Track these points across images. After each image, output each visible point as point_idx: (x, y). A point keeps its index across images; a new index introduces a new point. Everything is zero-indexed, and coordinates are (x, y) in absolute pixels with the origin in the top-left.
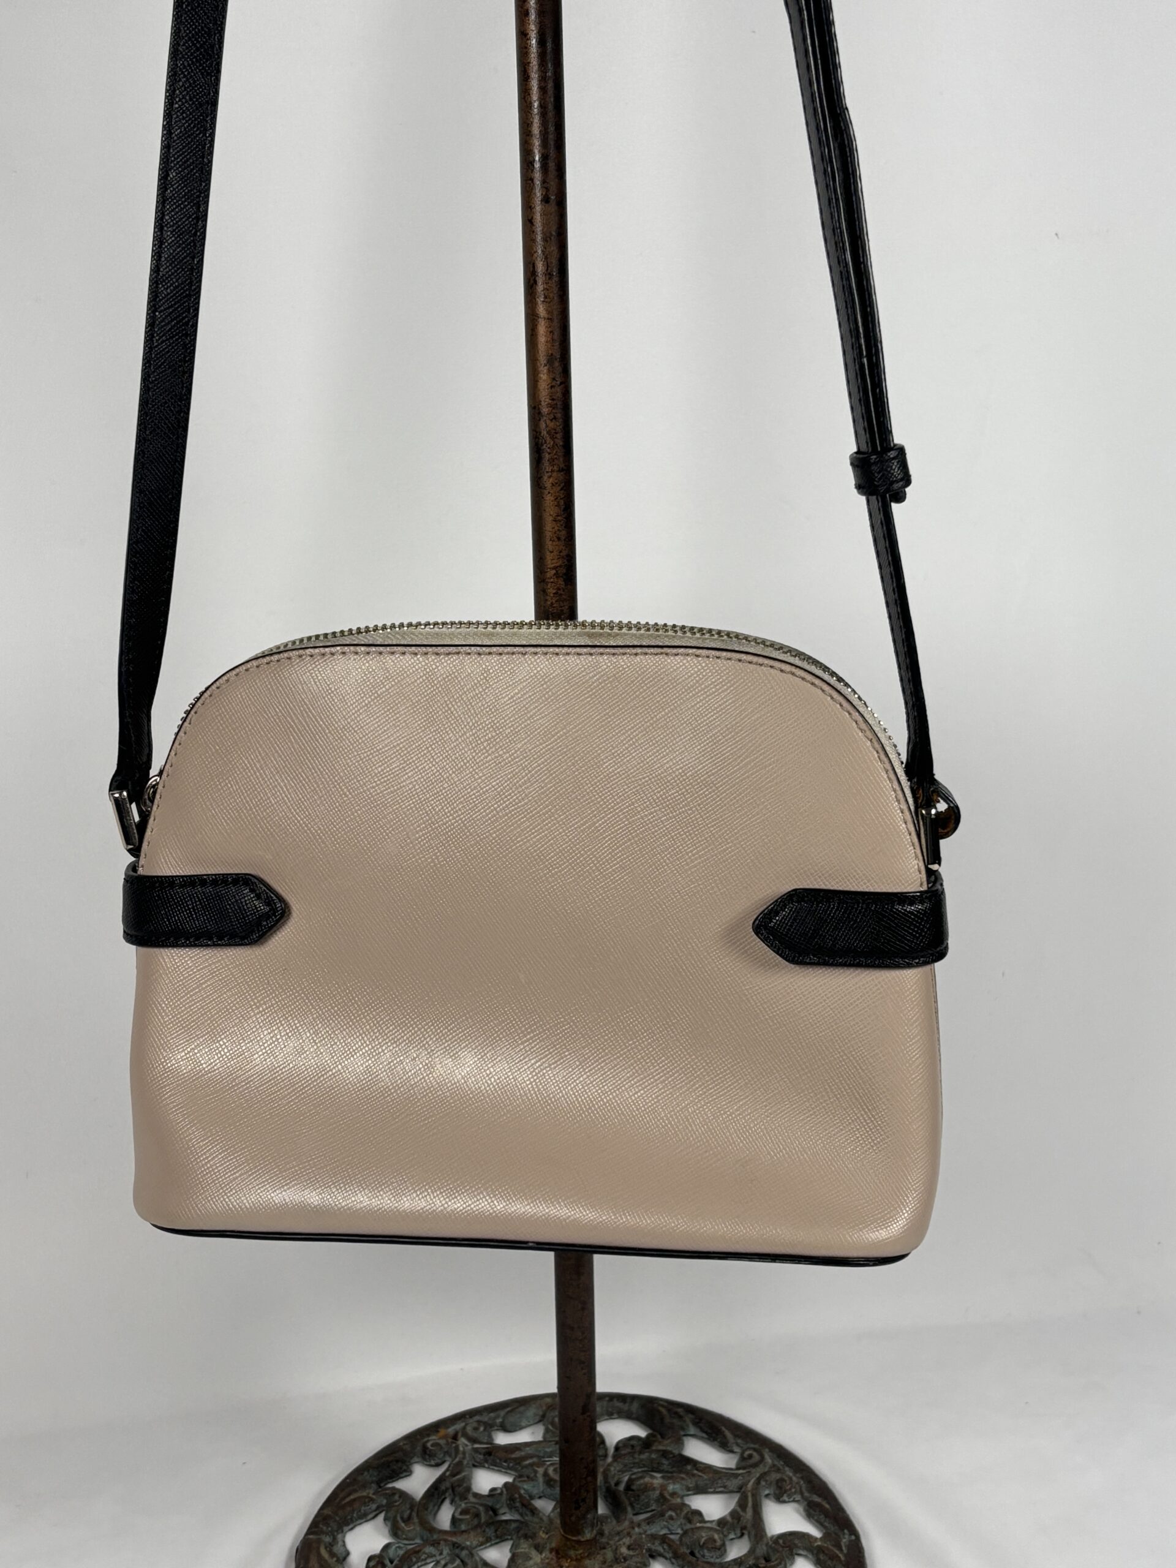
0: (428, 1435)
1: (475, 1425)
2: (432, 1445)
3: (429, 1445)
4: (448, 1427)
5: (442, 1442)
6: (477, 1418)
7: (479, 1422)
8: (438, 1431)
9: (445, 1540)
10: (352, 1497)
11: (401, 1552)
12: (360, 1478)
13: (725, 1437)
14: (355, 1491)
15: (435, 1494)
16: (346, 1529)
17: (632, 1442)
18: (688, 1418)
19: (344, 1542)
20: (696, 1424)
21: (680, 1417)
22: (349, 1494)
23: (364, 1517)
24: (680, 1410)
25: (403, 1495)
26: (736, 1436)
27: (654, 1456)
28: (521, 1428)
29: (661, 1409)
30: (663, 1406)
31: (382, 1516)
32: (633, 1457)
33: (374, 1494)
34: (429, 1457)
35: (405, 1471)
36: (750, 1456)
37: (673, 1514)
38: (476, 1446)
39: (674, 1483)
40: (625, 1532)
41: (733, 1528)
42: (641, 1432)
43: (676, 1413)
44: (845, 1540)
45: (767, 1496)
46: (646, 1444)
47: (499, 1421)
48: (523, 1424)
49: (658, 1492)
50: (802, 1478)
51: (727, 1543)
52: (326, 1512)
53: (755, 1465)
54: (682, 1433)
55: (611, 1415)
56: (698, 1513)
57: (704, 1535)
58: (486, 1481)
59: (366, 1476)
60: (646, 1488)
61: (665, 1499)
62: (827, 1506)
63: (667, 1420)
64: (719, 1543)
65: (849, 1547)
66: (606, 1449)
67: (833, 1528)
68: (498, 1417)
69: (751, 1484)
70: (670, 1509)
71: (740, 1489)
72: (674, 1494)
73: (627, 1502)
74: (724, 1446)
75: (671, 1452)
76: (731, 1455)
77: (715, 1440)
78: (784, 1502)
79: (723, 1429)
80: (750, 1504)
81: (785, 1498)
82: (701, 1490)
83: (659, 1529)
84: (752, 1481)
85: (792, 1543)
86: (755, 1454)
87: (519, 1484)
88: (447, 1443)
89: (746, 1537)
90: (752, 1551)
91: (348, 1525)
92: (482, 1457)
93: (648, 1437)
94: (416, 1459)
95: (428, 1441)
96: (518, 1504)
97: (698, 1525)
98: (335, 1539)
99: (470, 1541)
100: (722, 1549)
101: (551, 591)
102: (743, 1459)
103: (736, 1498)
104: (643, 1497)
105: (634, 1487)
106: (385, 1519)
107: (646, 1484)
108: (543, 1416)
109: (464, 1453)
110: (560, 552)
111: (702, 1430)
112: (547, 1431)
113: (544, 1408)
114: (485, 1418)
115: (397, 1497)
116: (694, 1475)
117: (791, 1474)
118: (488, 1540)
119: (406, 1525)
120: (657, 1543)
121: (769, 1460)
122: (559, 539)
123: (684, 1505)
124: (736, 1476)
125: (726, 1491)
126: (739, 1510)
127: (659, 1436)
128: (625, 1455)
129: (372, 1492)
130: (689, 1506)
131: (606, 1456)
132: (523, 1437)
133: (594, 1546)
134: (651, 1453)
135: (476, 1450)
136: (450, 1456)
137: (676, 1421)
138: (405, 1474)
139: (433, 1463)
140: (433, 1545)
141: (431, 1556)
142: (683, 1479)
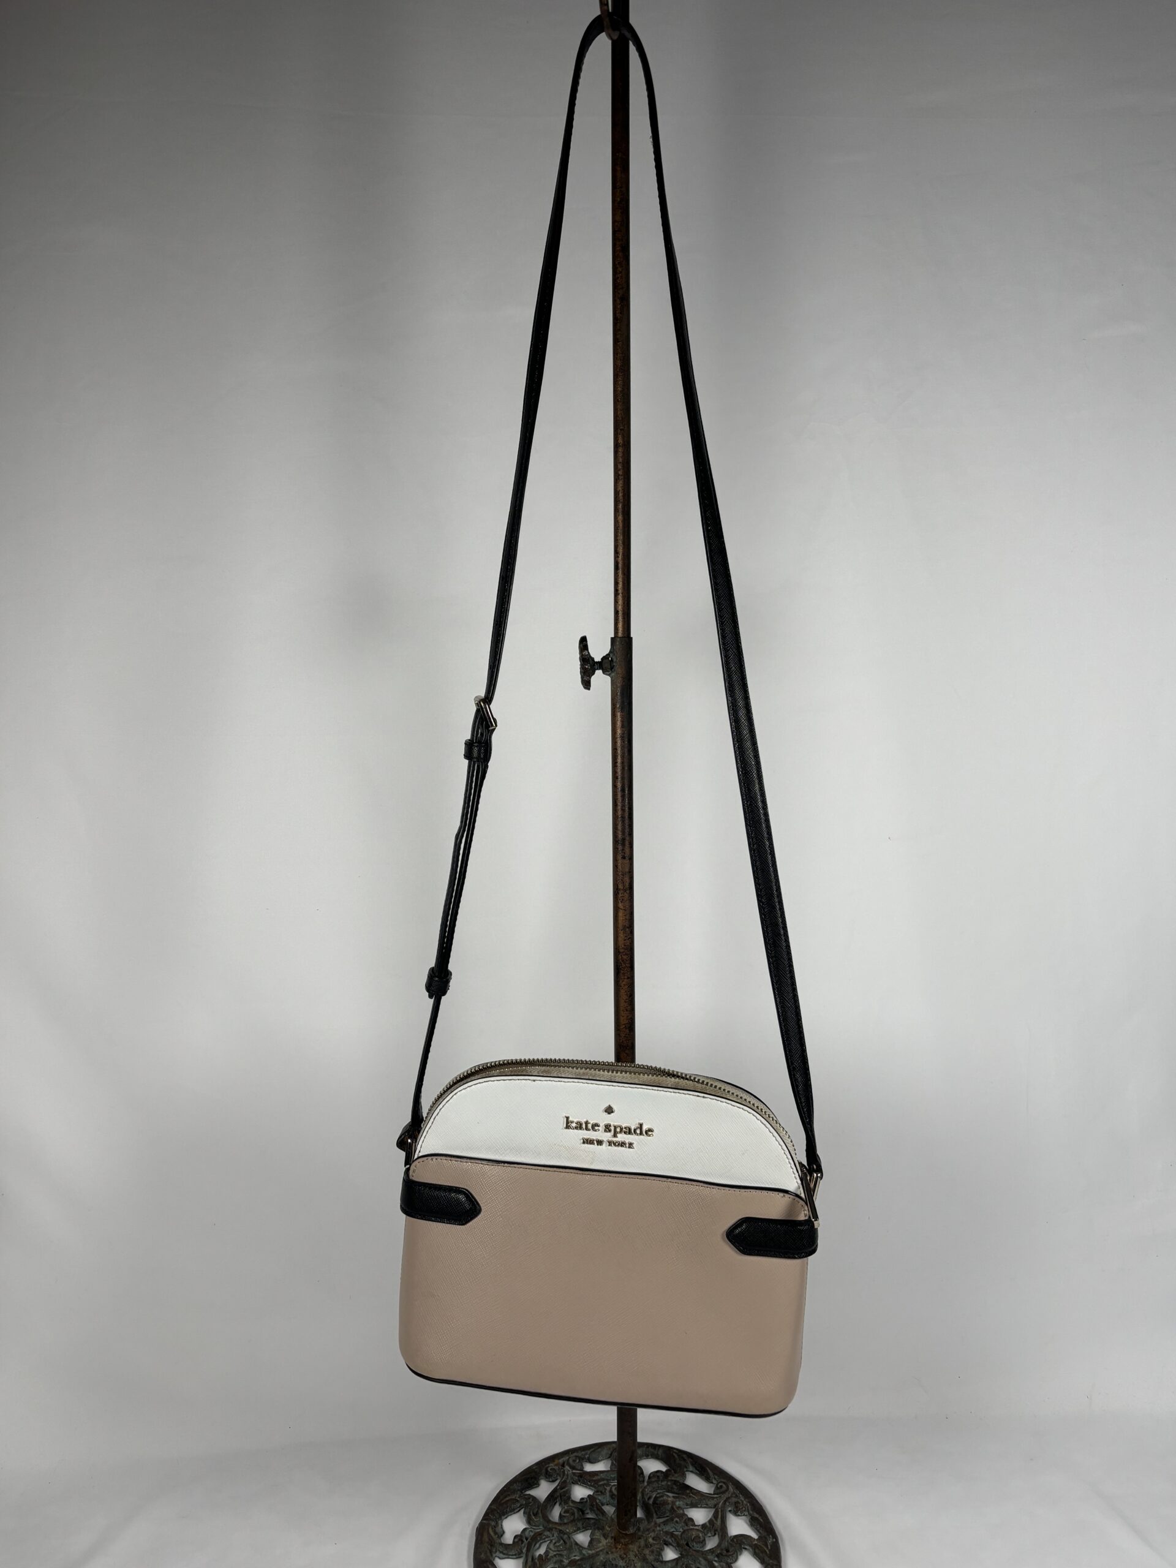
0: (549, 1463)
1: (574, 1458)
2: (551, 1470)
3: (549, 1469)
4: (559, 1459)
5: (556, 1468)
6: (575, 1454)
7: (576, 1456)
8: (554, 1461)
9: (556, 1529)
10: (507, 1499)
11: (532, 1534)
12: (511, 1487)
13: (708, 1473)
14: (509, 1495)
15: (552, 1498)
16: (503, 1517)
17: (658, 1474)
18: (689, 1461)
19: (502, 1525)
20: (692, 1465)
21: (685, 1460)
22: (506, 1497)
23: (513, 1511)
24: (684, 1456)
25: (534, 1498)
26: (714, 1474)
27: (669, 1483)
28: (599, 1461)
29: (674, 1454)
30: (675, 1453)
31: (522, 1511)
32: (658, 1483)
33: (519, 1497)
34: (549, 1477)
35: (536, 1484)
36: (721, 1486)
37: (678, 1520)
38: (574, 1471)
39: (679, 1501)
40: (651, 1529)
41: (709, 1530)
42: (663, 1468)
43: (683, 1458)
44: (770, 1541)
45: (730, 1511)
46: (665, 1475)
47: (587, 1456)
48: (600, 1459)
49: (670, 1506)
50: (749, 1502)
51: (707, 1539)
52: (493, 1507)
53: (724, 1492)
54: (685, 1470)
55: (647, 1456)
56: (692, 1520)
57: (694, 1533)
58: (580, 1492)
59: (515, 1486)
60: (665, 1503)
61: (674, 1511)
62: (762, 1520)
63: (678, 1461)
64: (702, 1539)
65: (771, 1546)
66: (644, 1477)
67: (764, 1534)
68: (587, 1454)
69: (721, 1504)
70: (676, 1517)
71: (715, 1506)
72: (679, 1508)
73: (653, 1511)
74: (707, 1479)
75: (678, 1482)
76: (712, 1484)
77: (703, 1475)
78: (739, 1515)
79: (708, 1469)
80: (720, 1516)
81: (739, 1513)
82: (694, 1505)
83: (669, 1528)
84: (721, 1502)
85: (741, 1542)
86: (724, 1486)
87: (596, 1497)
88: (559, 1469)
89: (717, 1536)
90: (719, 1545)
91: (504, 1515)
92: (577, 1478)
93: (667, 1471)
94: (542, 1477)
95: (548, 1467)
96: (595, 1509)
97: (691, 1527)
98: (497, 1523)
99: (569, 1529)
100: (703, 1543)
101: (623, 1035)
102: (717, 1488)
103: (713, 1510)
104: (662, 1508)
105: (658, 1502)
106: (524, 1513)
107: (664, 1500)
108: (611, 1454)
109: (568, 1475)
110: (628, 1017)
111: (696, 1469)
112: (612, 1464)
113: (611, 1450)
114: (579, 1454)
115: (531, 1500)
116: (690, 1496)
117: (743, 1499)
118: (578, 1529)
119: (535, 1518)
120: (669, 1537)
121: (731, 1489)
122: (627, 1010)
123: (684, 1515)
124: (713, 1498)
125: (707, 1506)
126: (714, 1519)
127: (673, 1471)
128: (654, 1482)
129: (518, 1496)
130: (687, 1515)
131: (643, 1481)
132: (601, 1466)
133: (634, 1537)
134: (668, 1481)
135: (574, 1474)
136: (560, 1476)
137: (682, 1463)
138: (536, 1486)
139: (551, 1480)
140: (549, 1531)
141: (548, 1537)
142: (684, 1498)
